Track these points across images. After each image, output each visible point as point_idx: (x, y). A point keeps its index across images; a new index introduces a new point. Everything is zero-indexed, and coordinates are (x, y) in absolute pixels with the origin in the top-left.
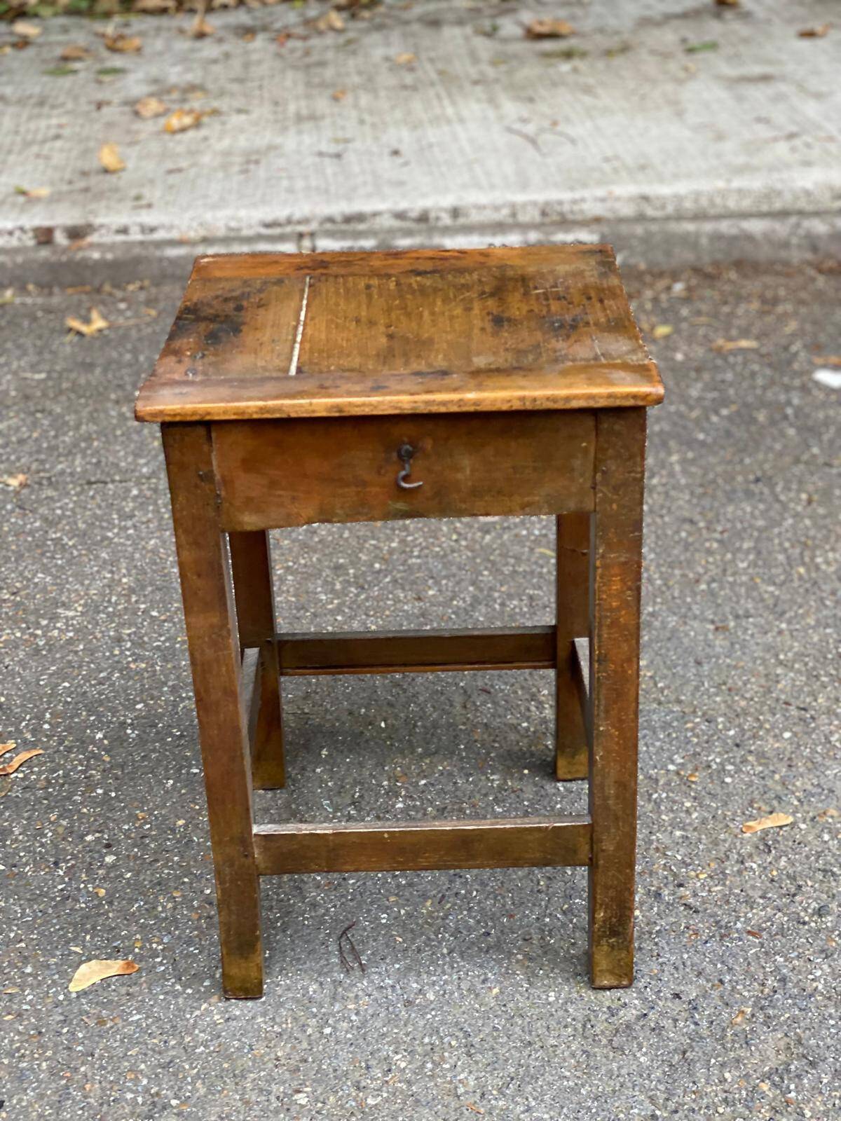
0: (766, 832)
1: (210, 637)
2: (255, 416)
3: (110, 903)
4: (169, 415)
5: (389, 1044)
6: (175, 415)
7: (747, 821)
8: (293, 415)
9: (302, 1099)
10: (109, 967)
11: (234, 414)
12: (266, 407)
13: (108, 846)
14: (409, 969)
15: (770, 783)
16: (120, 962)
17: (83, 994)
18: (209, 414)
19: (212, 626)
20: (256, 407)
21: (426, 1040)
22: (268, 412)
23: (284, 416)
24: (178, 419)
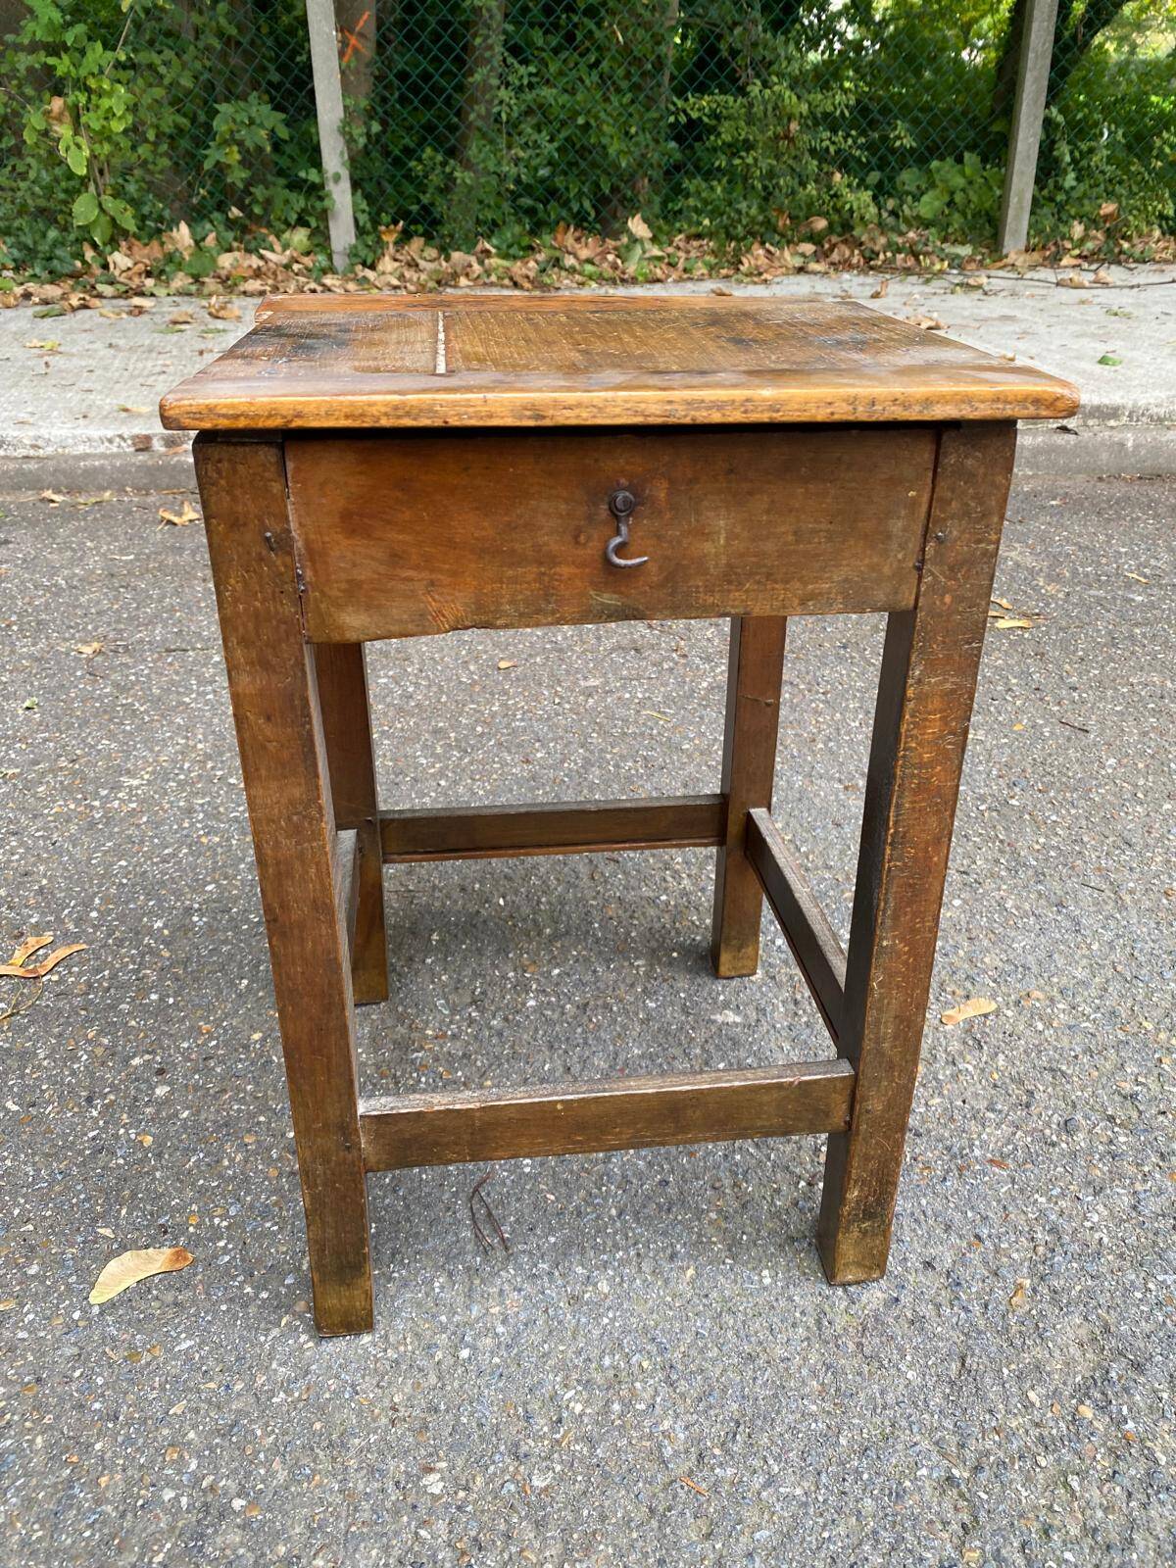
0: (970, 1022)
1: (289, 819)
2: (384, 423)
3: (159, 1156)
4: (225, 416)
5: (556, 1371)
6: (237, 417)
7: (944, 1008)
8: (454, 422)
9: (434, 1484)
10: (150, 1260)
11: (347, 417)
12: (404, 403)
13: (161, 1072)
14: (568, 1243)
15: (954, 959)
16: (167, 1251)
17: (109, 1307)
18: (299, 416)
19: (292, 802)
20: (387, 404)
21: (607, 1361)
22: (408, 414)
23: (439, 423)
24: (242, 423)
